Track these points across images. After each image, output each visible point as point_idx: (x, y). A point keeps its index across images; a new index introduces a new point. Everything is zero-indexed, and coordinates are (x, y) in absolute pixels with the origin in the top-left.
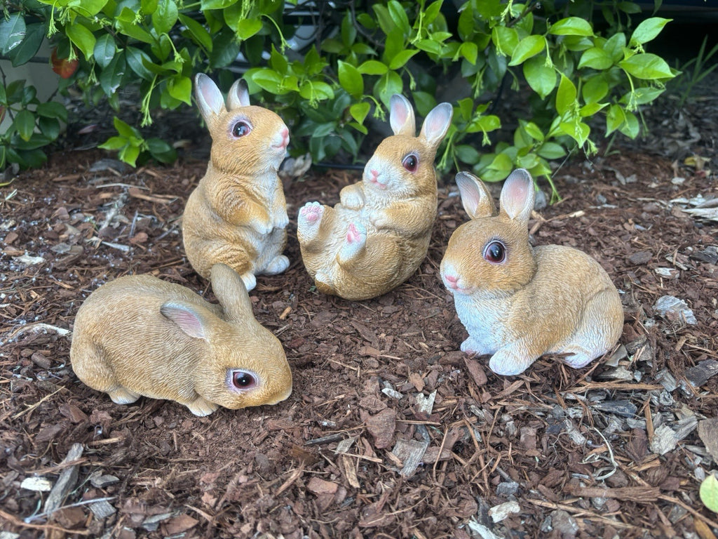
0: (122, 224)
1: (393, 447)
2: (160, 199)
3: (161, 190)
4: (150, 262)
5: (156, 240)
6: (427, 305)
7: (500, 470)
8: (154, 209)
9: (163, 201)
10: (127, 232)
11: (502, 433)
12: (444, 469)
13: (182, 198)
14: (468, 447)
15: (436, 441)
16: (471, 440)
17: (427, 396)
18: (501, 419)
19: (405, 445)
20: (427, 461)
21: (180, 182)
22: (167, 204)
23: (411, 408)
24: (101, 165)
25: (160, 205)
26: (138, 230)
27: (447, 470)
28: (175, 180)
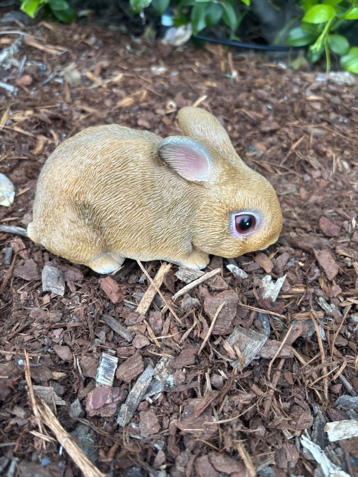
0: (13, 67)
1: (228, 335)
2: (51, 50)
3: (53, 41)
4: (28, 103)
5: (40, 85)
6: (284, 181)
7: (343, 378)
8: (45, 59)
9: (54, 52)
10: (14, 74)
11: (349, 334)
12: (280, 367)
13: (70, 51)
14: (310, 344)
15: (278, 334)
16: (314, 337)
17: (274, 279)
18: (350, 318)
19: (243, 335)
20: (264, 355)
21: (71, 36)
22: (57, 55)
23: (254, 290)
24: (10, 16)
25: (50, 55)
26: (25, 73)
27: (283, 367)
28: (67, 35)
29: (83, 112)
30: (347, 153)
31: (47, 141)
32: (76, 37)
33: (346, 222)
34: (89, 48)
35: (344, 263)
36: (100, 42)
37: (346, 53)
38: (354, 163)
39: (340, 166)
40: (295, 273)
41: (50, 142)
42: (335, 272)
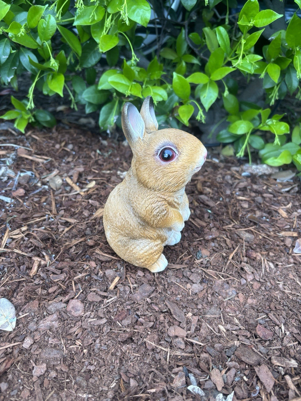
0: (9, 178)
2: (39, 159)
4: (23, 215)
5: (31, 194)
6: (226, 286)
9: (40, 160)
10: (12, 186)
13: (53, 159)
17: (225, 396)
21: (54, 146)
22: (43, 163)
24: (4, 126)
25: (38, 164)
26: (20, 185)
28: (51, 145)
29: (67, 224)
30: (271, 254)
31: (40, 262)
32: (58, 146)
33: (277, 328)
34: (68, 154)
35: (278, 372)
36: (76, 148)
37: (263, 148)
38: (277, 263)
39: (267, 267)
40: (241, 388)
41: (43, 263)
42: (272, 384)
